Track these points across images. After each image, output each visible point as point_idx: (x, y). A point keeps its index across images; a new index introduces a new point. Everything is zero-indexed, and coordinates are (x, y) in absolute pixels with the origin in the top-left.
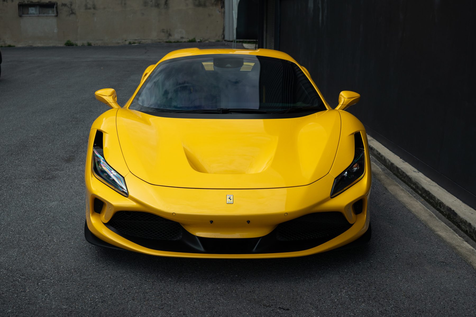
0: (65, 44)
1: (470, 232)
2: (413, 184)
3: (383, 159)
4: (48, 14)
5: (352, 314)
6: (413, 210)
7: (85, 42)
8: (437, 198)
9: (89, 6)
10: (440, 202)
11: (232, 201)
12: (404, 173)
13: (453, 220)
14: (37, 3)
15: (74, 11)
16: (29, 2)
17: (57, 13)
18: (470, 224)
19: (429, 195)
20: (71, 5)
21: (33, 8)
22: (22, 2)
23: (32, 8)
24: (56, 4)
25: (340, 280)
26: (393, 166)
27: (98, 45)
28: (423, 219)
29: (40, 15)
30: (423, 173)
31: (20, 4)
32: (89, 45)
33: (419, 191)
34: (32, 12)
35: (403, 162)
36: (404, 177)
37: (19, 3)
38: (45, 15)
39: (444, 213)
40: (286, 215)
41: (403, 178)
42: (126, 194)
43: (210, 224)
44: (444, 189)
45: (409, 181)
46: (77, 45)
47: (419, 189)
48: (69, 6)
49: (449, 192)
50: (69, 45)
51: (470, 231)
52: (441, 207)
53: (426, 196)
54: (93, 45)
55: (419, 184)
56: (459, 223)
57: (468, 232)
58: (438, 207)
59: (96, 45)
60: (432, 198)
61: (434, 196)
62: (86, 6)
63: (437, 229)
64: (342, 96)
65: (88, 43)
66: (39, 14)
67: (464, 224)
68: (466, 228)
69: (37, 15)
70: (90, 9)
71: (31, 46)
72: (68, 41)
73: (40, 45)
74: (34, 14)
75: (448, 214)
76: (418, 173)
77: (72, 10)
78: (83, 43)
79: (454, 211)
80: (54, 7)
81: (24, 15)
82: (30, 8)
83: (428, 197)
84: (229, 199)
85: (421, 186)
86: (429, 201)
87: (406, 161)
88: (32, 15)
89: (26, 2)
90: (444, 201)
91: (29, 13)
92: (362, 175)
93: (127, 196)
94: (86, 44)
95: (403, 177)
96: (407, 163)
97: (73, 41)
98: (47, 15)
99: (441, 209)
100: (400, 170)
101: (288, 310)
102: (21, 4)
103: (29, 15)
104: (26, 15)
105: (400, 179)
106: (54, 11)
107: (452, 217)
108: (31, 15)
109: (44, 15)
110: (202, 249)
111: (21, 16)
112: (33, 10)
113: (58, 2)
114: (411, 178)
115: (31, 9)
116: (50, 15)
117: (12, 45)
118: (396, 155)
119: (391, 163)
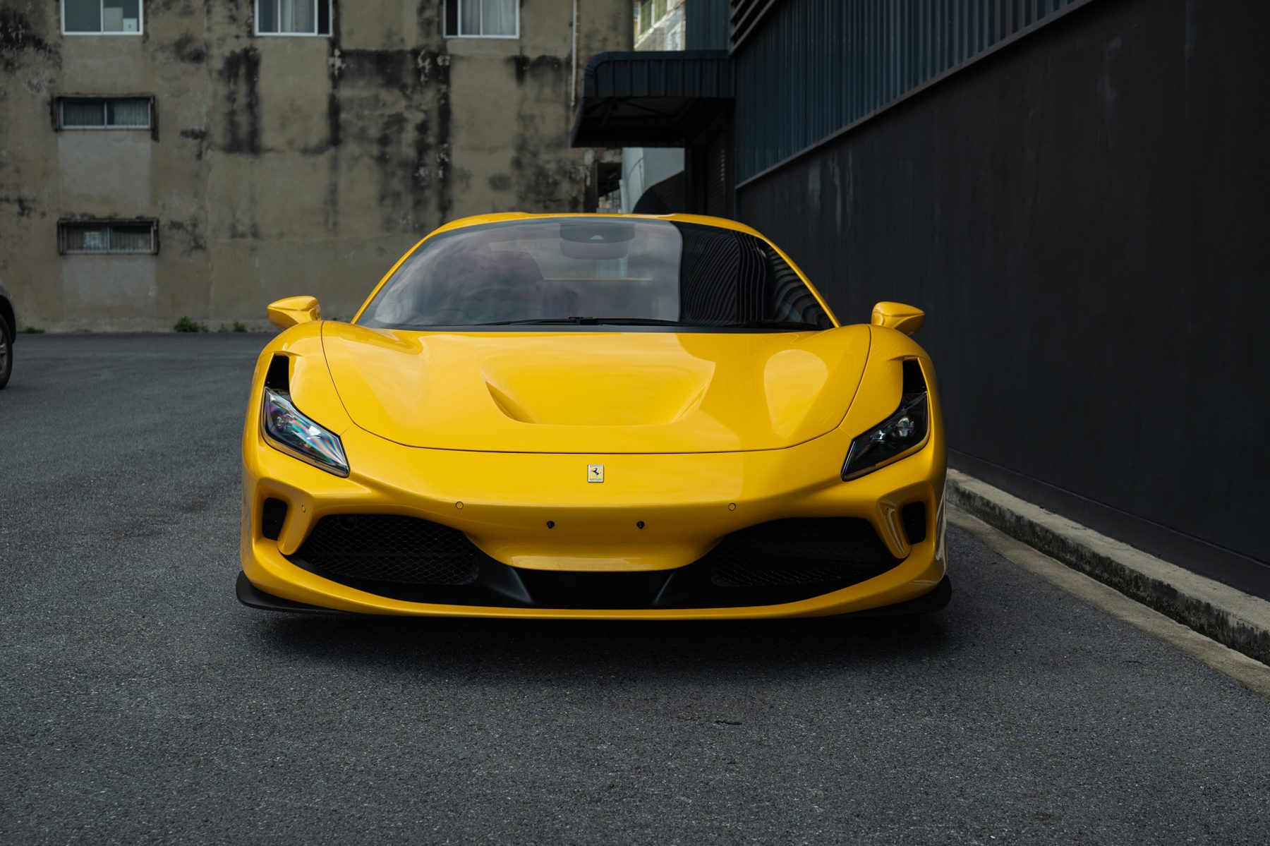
0: (176, 327)
1: (1210, 625)
2: (1071, 552)
3: (997, 512)
4: (134, 248)
5: (896, 731)
6: (1066, 586)
7: (229, 323)
8: (1128, 568)
9: (240, 229)
10: (1136, 577)
11: (600, 476)
12: (1047, 531)
13: (1168, 611)
14: (108, 221)
15: (201, 242)
16: (86, 219)
17: (158, 245)
18: (1208, 605)
19: (1109, 567)
20: (195, 226)
21: (96, 234)
22: (69, 216)
23: (92, 233)
24: (155, 224)
25: (870, 684)
26: (1022, 523)
27: (263, 331)
28: (1088, 598)
29: (114, 251)
30: (1096, 530)
31: (61, 221)
32: (240, 329)
33: (1085, 566)
34: (92, 243)
35: (1048, 514)
36: (1049, 544)
37: (61, 219)
38: (127, 251)
39: (1148, 599)
40: (732, 507)
41: (1046, 547)
42: (344, 472)
43: (549, 529)
44: (1148, 554)
45: (1061, 549)
46: (207, 331)
47: (1084, 561)
48: (190, 228)
49: (1159, 556)
50: (185, 328)
51: (1208, 625)
52: (1138, 589)
53: (1102, 572)
54: (249, 330)
55: (1085, 548)
56: (1183, 611)
57: (1206, 627)
58: (1133, 590)
59: (257, 331)
60: (1117, 573)
61: (1120, 564)
62: (233, 228)
63: (1121, 613)
64: (877, 312)
65: (236, 325)
66: (111, 248)
67: (1194, 611)
68: (1200, 618)
69: (105, 251)
70: (243, 236)
71: (86, 331)
72: (185, 319)
73: (109, 329)
74: (99, 248)
75: (1155, 599)
76: (1084, 531)
77: (196, 240)
78: (223, 325)
79: (1169, 585)
80: (149, 232)
81: (71, 252)
82: (87, 234)
83: (1108, 574)
84: (594, 473)
85: (1090, 550)
86: (1111, 581)
87: (1055, 513)
88: (93, 251)
89: (78, 217)
90: (1145, 572)
91: (85, 246)
92: (922, 443)
93: (346, 475)
94: (231, 329)
95: (1045, 544)
96: (1056, 516)
97: (195, 320)
98: (131, 251)
99: (1139, 593)
100: (1038, 529)
101: (739, 724)
102: (65, 222)
103: (84, 251)
104: (76, 252)
105: (1040, 550)
106: (150, 241)
107: (1165, 604)
108: (88, 251)
109: (123, 251)
110: (527, 598)
111: (62, 253)
112: (94, 238)
113: (161, 219)
114: (1066, 538)
115: (90, 235)
116: (140, 251)
117: (36, 327)
118: (1030, 504)
119: (1017, 516)
